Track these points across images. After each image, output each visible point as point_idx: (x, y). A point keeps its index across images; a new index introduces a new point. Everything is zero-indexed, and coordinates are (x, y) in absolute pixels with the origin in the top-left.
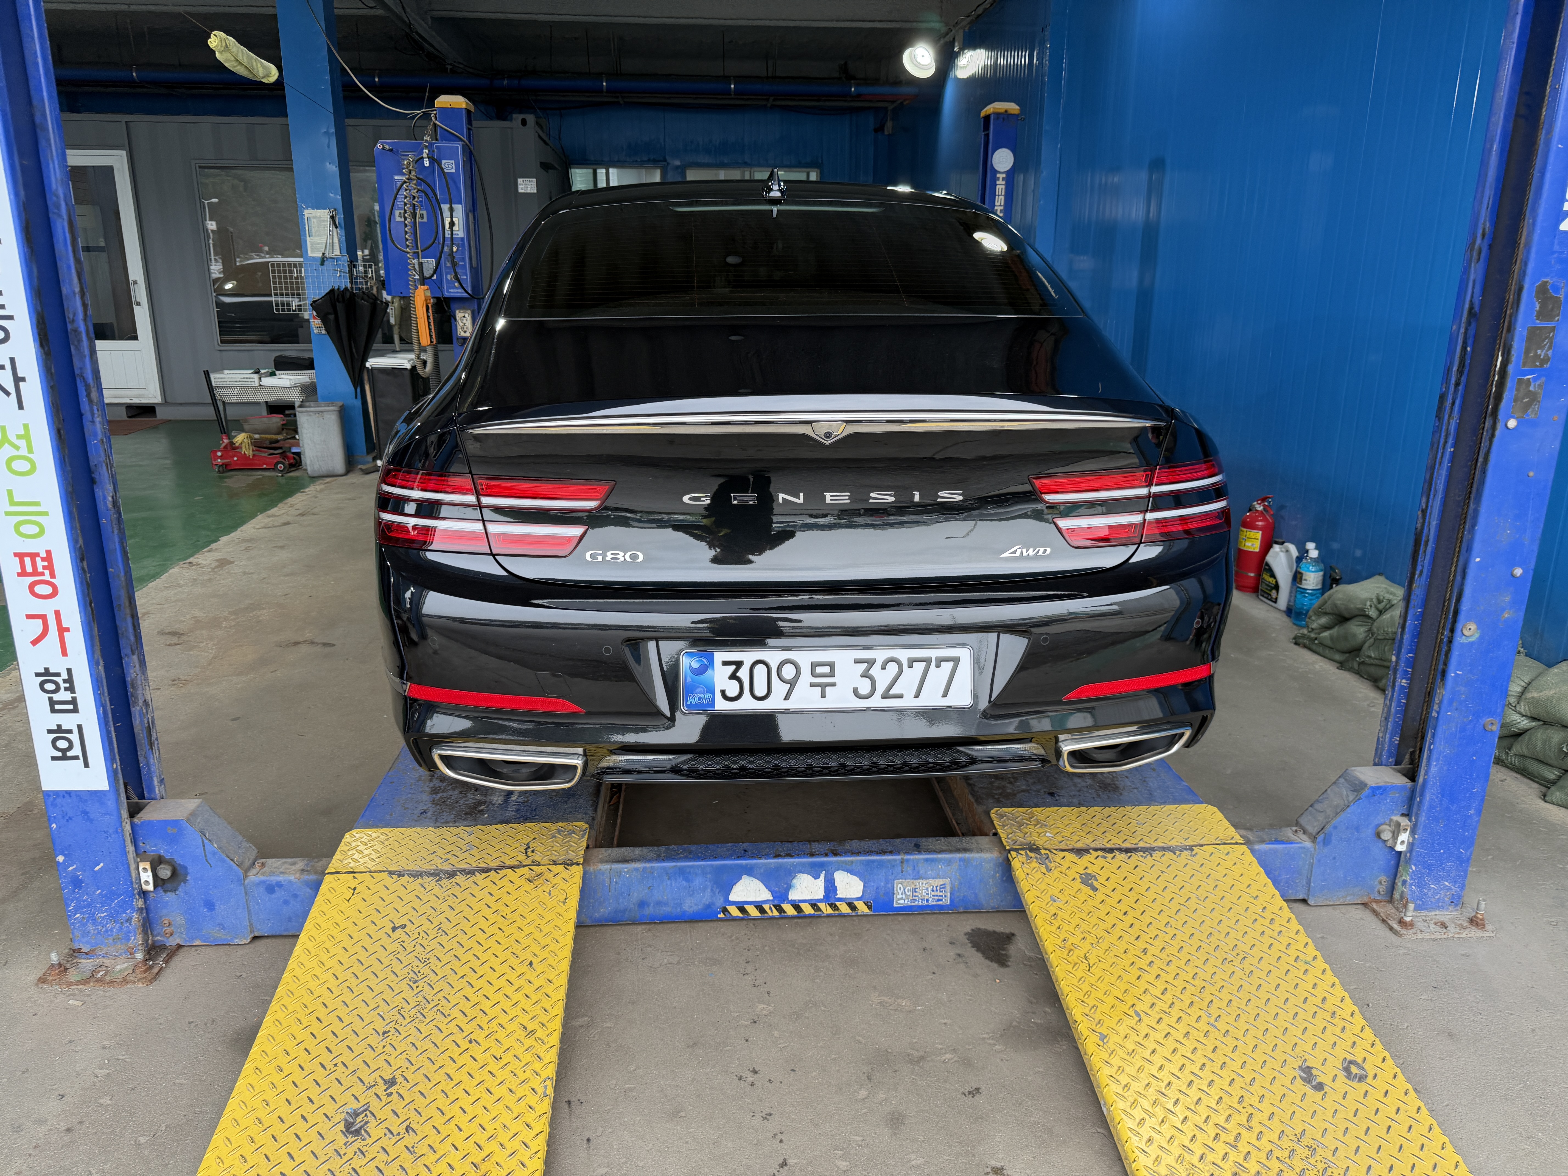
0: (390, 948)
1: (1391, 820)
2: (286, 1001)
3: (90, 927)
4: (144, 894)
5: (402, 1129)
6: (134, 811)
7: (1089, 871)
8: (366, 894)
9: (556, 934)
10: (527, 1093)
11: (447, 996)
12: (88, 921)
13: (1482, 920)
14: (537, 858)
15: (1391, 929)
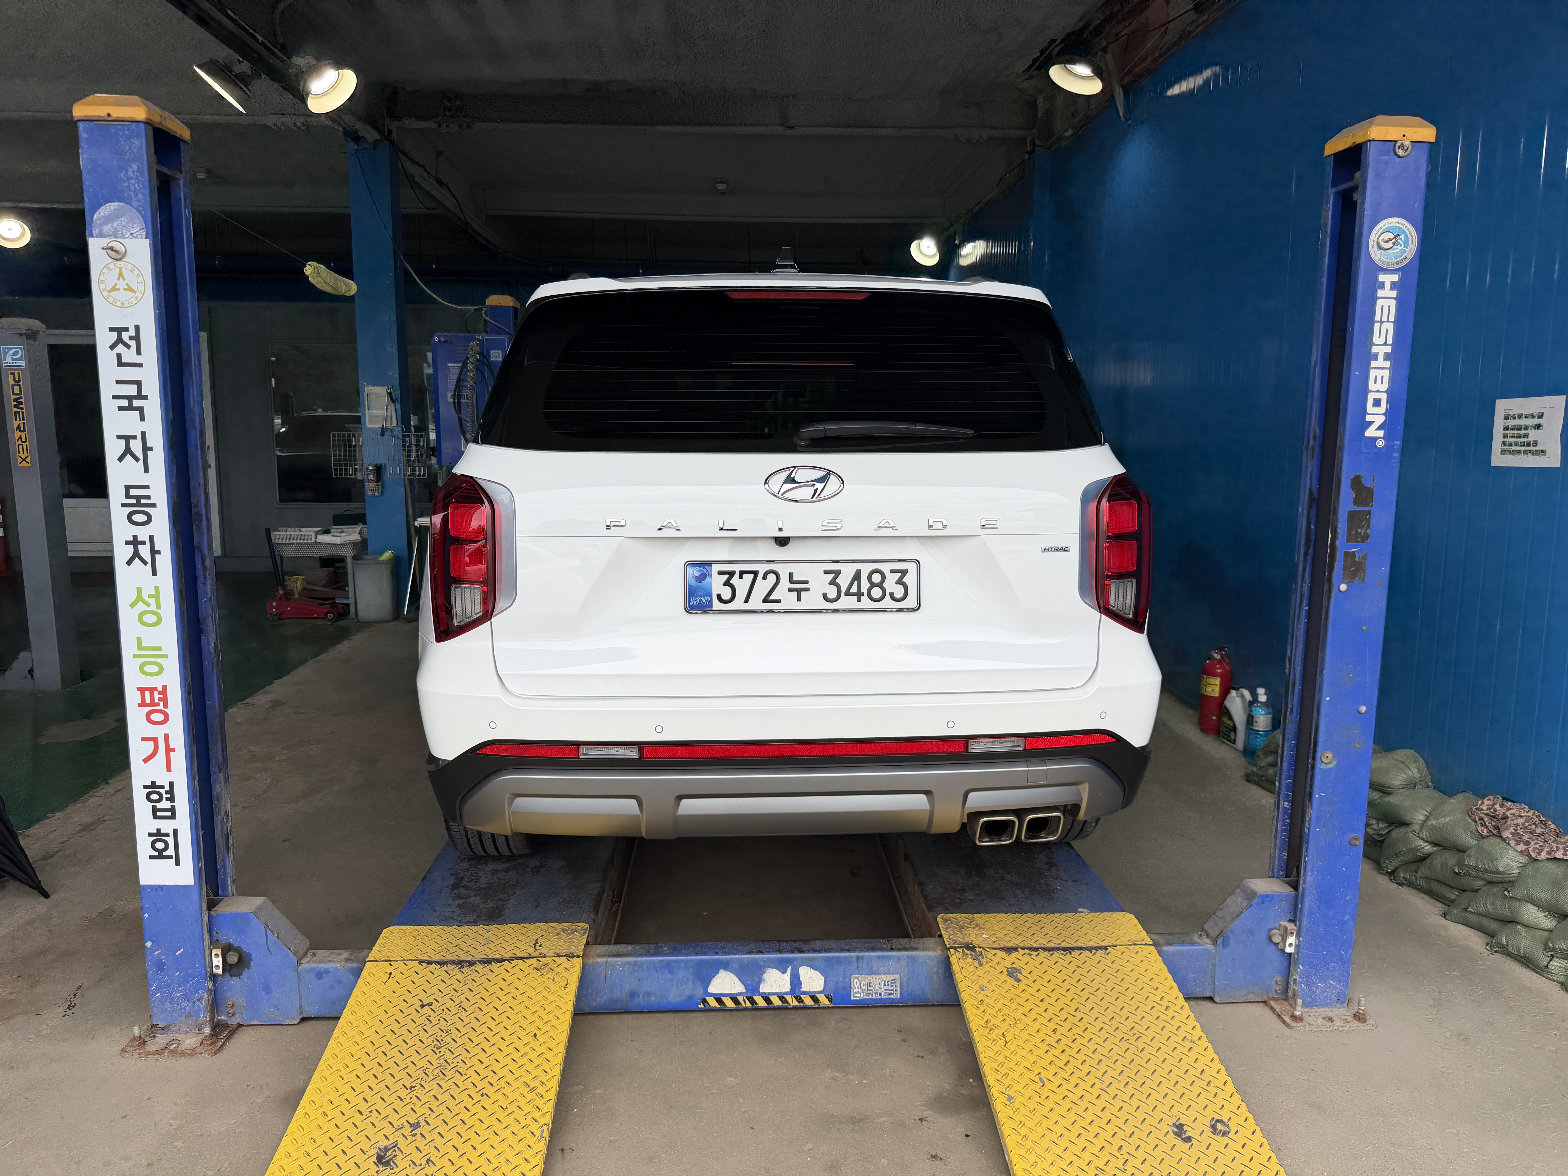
0: (418, 1022)
1: (1280, 925)
2: (331, 1062)
3: (168, 1005)
4: (214, 977)
5: (424, 1162)
6: (211, 905)
7: (1014, 966)
8: (400, 978)
9: (558, 1013)
10: (527, 1135)
11: (464, 1060)
12: (166, 1000)
13: (1364, 1014)
14: (544, 951)
15: (1284, 1022)
